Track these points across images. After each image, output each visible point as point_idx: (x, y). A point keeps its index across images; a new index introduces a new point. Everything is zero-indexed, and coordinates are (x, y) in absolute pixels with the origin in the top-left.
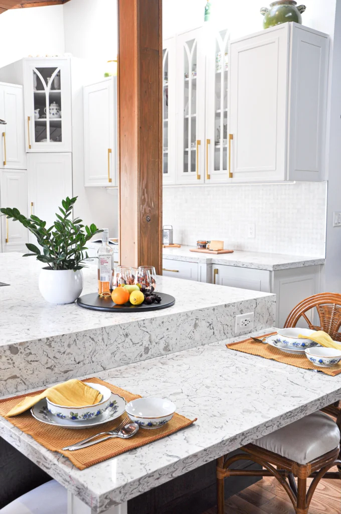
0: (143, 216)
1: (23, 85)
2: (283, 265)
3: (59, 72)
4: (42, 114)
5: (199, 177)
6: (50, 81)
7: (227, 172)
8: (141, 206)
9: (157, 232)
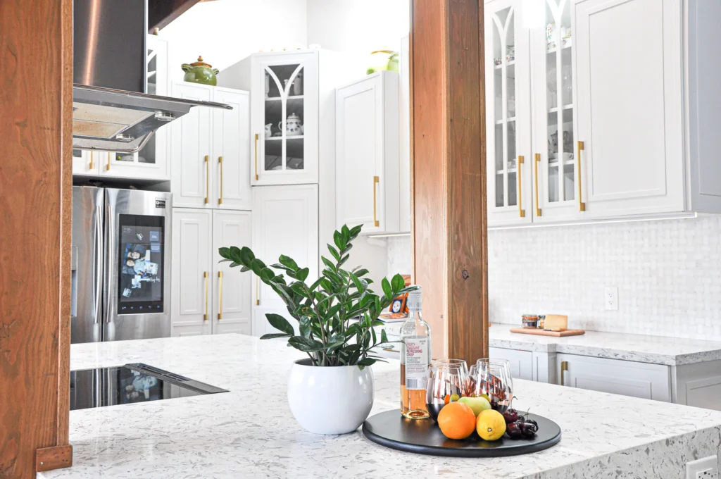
0: (457, 270)
1: (250, 91)
2: (691, 355)
3: (302, 71)
4: (276, 130)
5: (523, 214)
6: (289, 83)
7: (576, 203)
8: (454, 251)
9: (479, 298)
